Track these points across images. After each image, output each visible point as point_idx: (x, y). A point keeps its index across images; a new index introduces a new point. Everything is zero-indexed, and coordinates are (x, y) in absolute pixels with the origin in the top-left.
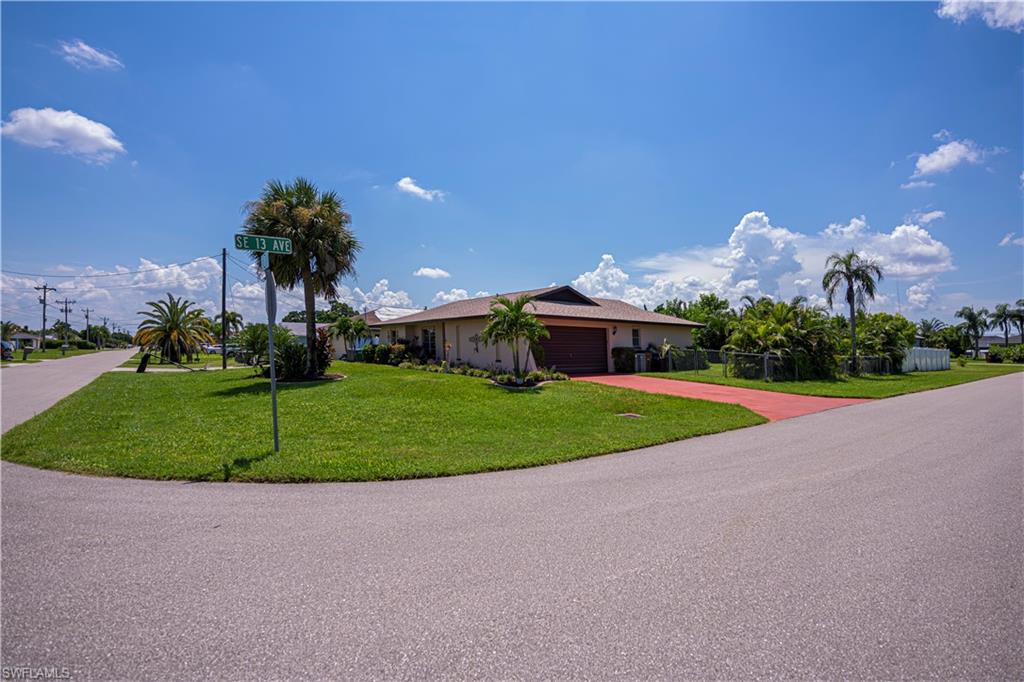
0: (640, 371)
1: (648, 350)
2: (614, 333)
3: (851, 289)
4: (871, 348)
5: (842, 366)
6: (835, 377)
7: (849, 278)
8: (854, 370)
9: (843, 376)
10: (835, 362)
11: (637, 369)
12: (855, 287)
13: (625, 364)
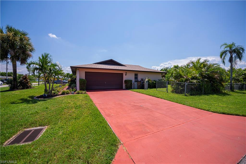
0: (134, 89)
1: (141, 81)
2: (126, 75)
3: (231, 57)
4: (238, 80)
5: (226, 87)
6: (222, 92)
7: (231, 52)
8: (232, 89)
9: (226, 91)
10: (223, 86)
11: (133, 88)
12: (233, 56)
13: (129, 86)
